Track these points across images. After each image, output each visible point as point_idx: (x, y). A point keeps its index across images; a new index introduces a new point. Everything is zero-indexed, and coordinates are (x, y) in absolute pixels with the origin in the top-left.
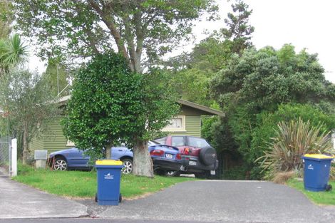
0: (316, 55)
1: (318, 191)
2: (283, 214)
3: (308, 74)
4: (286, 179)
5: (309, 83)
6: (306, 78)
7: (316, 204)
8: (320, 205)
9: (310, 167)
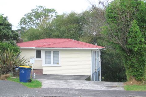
0: (7, 17)
1: (26, 82)
2: (18, 93)
3: (4, 27)
4: (6, 78)
5: (5, 31)
6: (3, 29)
7: (29, 88)
8: (31, 88)
9: (23, 71)
